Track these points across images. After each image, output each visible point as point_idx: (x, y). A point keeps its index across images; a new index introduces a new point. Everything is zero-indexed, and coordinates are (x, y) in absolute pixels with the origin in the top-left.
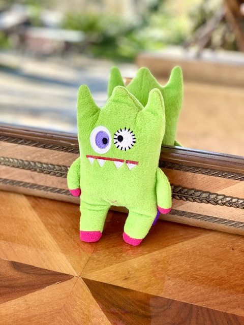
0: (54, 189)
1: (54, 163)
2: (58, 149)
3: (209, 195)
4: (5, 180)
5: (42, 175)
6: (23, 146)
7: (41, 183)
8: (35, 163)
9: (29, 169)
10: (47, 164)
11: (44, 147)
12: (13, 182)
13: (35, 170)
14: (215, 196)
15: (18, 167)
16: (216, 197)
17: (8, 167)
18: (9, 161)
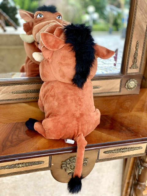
0: (35, 97)
1: (34, 89)
2: (36, 84)
4: (16, 99)
5: (31, 94)
6: (24, 85)
7: (30, 97)
8: (28, 90)
9: (26, 93)
10: (32, 90)
11: (31, 84)
12: (19, 99)
13: (28, 93)
15: (22, 93)
17: (18, 94)
18: (18, 92)
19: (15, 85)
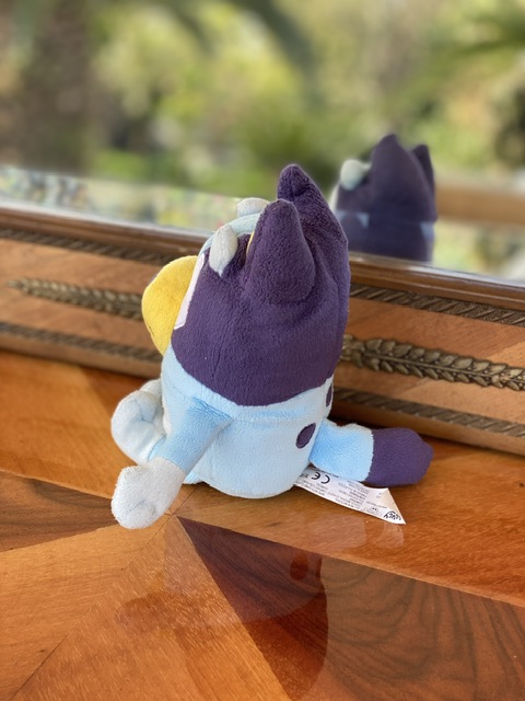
0: (141, 350)
3: (472, 365)
4: (41, 333)
5: (119, 320)
6: (82, 254)
7: (116, 339)
8: (102, 291)
9: (91, 306)
10: (128, 294)
11: (123, 256)
12: (56, 336)
13: (103, 310)
14: (484, 365)
15: (68, 301)
16: (488, 369)
17: (48, 302)
18: (50, 289)
19: (34, 241)
